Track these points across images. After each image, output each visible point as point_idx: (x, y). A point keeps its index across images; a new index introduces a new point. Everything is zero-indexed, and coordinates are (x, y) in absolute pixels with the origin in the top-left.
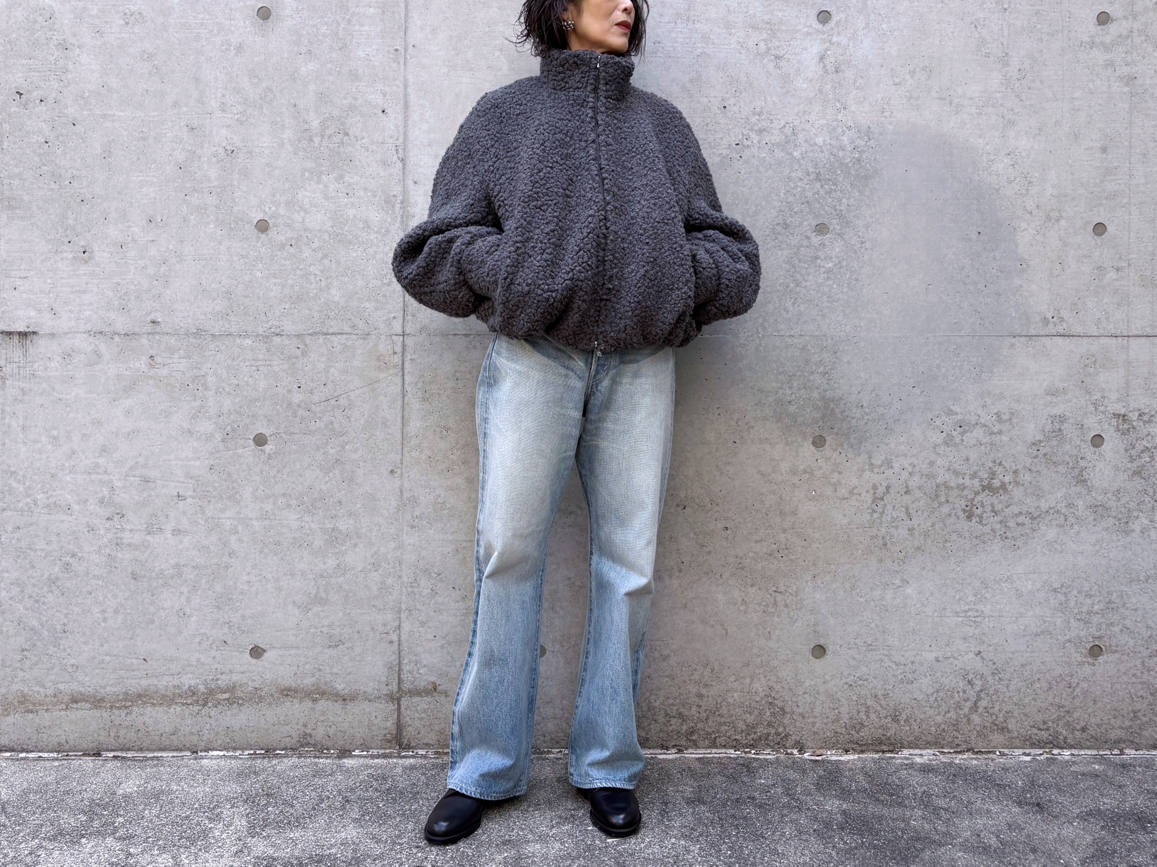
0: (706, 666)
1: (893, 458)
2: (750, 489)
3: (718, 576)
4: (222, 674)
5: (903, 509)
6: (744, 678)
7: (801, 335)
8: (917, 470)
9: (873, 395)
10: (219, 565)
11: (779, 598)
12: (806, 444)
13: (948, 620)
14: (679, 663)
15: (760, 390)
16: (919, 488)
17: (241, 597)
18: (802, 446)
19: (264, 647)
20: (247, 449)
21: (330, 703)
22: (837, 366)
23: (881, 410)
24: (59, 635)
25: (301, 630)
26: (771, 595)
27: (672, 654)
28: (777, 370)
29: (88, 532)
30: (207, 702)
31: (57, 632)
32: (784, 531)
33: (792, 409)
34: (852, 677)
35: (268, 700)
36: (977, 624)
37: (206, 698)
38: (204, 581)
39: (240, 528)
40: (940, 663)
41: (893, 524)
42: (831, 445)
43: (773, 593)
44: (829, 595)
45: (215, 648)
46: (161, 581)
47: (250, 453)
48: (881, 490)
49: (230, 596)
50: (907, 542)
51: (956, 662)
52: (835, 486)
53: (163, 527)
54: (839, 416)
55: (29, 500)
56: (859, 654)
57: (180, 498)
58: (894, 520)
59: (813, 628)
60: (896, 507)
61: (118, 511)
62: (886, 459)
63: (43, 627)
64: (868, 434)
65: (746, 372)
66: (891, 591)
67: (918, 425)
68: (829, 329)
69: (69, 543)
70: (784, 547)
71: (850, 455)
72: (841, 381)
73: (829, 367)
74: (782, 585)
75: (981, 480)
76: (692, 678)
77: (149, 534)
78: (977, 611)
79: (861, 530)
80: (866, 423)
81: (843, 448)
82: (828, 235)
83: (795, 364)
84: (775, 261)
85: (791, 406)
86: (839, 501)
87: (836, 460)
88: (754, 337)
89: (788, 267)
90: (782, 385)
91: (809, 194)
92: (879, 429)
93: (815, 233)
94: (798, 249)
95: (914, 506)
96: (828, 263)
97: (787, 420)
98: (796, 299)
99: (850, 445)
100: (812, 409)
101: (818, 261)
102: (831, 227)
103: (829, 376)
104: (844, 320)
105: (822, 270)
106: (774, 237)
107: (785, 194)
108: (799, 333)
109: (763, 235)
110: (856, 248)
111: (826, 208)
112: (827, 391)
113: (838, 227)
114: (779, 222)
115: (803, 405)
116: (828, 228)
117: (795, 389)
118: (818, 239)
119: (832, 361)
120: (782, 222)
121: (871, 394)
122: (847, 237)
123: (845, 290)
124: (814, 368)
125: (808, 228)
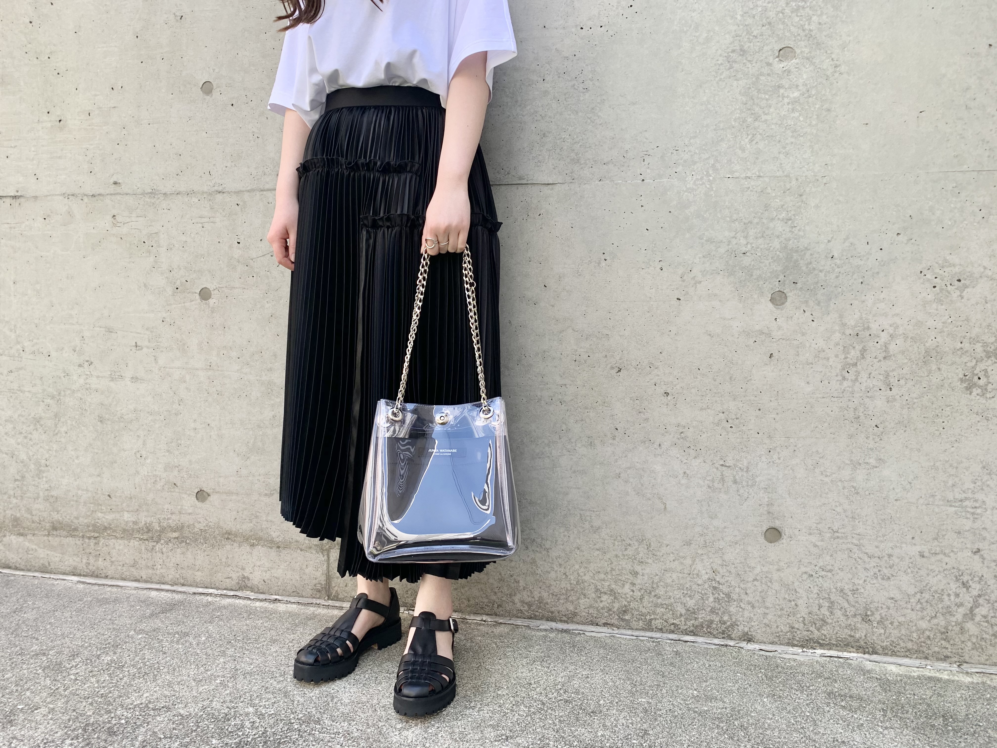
0: (641, 542)
1: (870, 317)
3: (656, 446)
4: (172, 514)
5: (881, 377)
6: (684, 558)
7: (759, 176)
8: (901, 332)
9: (847, 244)
10: (169, 411)
11: (727, 473)
12: (763, 300)
13: (937, 510)
14: (611, 536)
15: (710, 240)
16: (903, 352)
17: (188, 443)
18: (758, 303)
19: (209, 491)
20: (194, 303)
21: (265, 549)
22: (803, 211)
23: (855, 261)
24: (42, 468)
25: (241, 477)
26: (717, 469)
27: (605, 525)
28: (731, 217)
29: (64, 377)
30: (160, 539)
31: (41, 466)
32: (735, 399)
33: (747, 261)
34: (813, 567)
35: (211, 542)
36: (975, 517)
37: (159, 535)
38: (157, 426)
39: (188, 377)
40: (924, 560)
41: (869, 394)
42: (793, 302)
43: (720, 467)
44: (786, 472)
45: (167, 489)
46: (122, 425)
47: (196, 306)
48: (854, 354)
49: (179, 441)
50: (885, 415)
51: (946, 559)
52: (798, 349)
53: (123, 375)
54: (804, 268)
55: (19, 347)
56: (822, 540)
57: (138, 348)
58: (870, 388)
59: (766, 509)
60: (872, 374)
61: (87, 359)
62: (861, 319)
63: (30, 460)
64: (840, 290)
65: (695, 221)
66: (864, 471)
67: (903, 279)
68: (793, 168)
69: (49, 387)
70: (734, 417)
71: (817, 314)
72: (807, 228)
73: (793, 213)
74: (731, 458)
75: (985, 345)
76: (625, 553)
77: (112, 380)
78: (976, 501)
79: (827, 400)
80: (837, 277)
81: (808, 306)
82: (794, 60)
83: (751, 209)
84: (730, 94)
85: (746, 257)
86: (801, 366)
87: (798, 319)
88: (704, 180)
89: (744, 99)
90: (736, 234)
91: (772, 14)
92: (853, 283)
93: (777, 59)
94: (757, 78)
95: (895, 373)
96: (793, 93)
97: (741, 274)
98: (754, 135)
99: (817, 302)
100: (771, 260)
101: (782, 91)
102: (798, 51)
103: (792, 223)
104: (812, 157)
105: (786, 100)
106: (729, 66)
107: (742, 16)
108: (757, 173)
109: (715, 64)
110: (829, 73)
111: (792, 28)
112: (790, 240)
113: (807, 50)
114: (735, 48)
115: (760, 256)
116: (795, 52)
117: (751, 238)
118: (783, 66)
119: (797, 204)
120: (738, 48)
121: (844, 243)
122: (817, 61)
123: (814, 122)
124: (775, 214)
125: (770, 53)
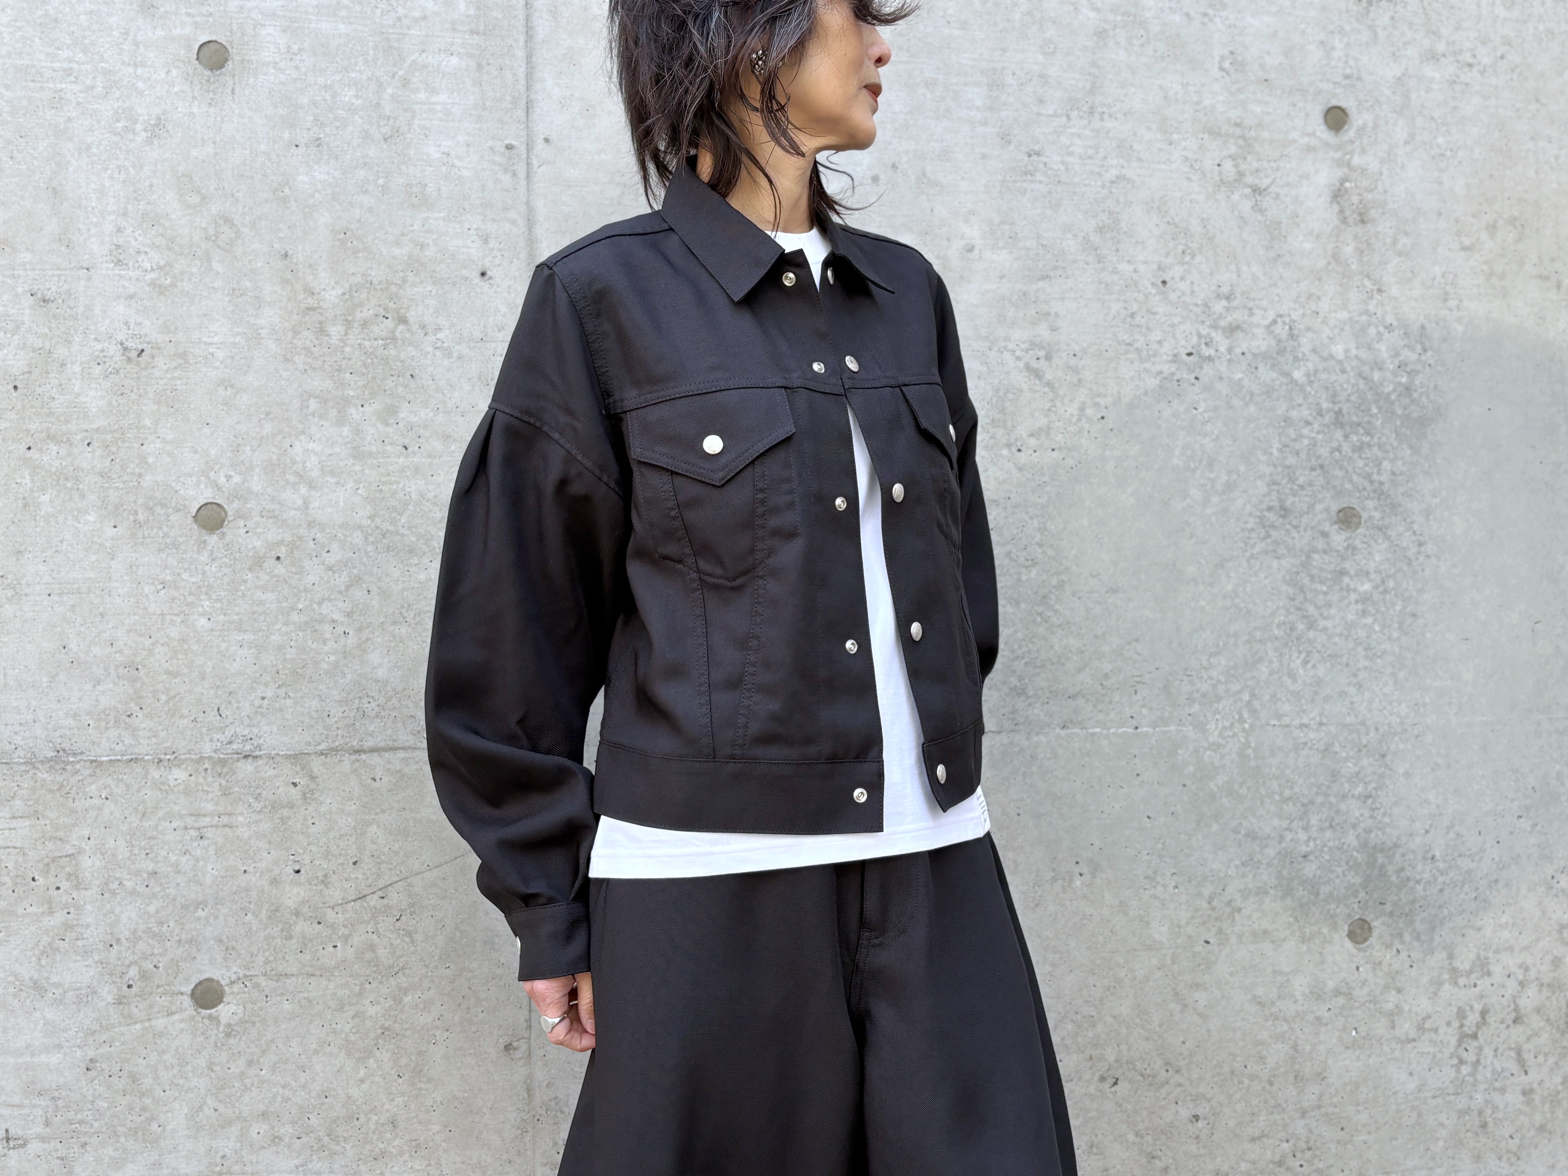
1: (1490, 955)
2: (1238, 1035)
5: (1513, 1054)
7: (1321, 724)
8: (1533, 977)
9: (1452, 835)
12: (1336, 937)
15: (1251, 835)
16: (1538, 1010)
18: (1330, 942)
20: (176, 1017)
22: (1388, 782)
23: (1465, 864)
28: (1281, 794)
32: (1304, 1114)
33: (1310, 869)
41: (1497, 1085)
42: (1381, 937)
47: (182, 1025)
48: (1473, 1018)
50: (1522, 1117)
52: (1392, 1017)
54: (1394, 878)
57: (12, 1143)
58: (1497, 1074)
60: (1500, 1052)
62: (1478, 958)
64: (1446, 911)
65: (1225, 801)
67: (1530, 890)
68: (1370, 711)
70: (1304, 1146)
71: (1415, 955)
72: (1396, 811)
73: (1373, 785)
79: (1440, 1101)
80: (1441, 891)
81: (1403, 942)
82: (1360, 530)
83: (1312, 780)
84: (1267, 581)
85: (1308, 864)
86: (1399, 1046)
87: (1390, 965)
88: (1236, 730)
89: (1291, 591)
90: (1290, 823)
91: (1324, 451)
92: (1464, 900)
93: (1336, 526)
94: (1308, 557)
95: (1530, 1046)
96: (1362, 584)
97: (1301, 893)
98: (1309, 653)
99: (1415, 934)
100: (1345, 867)
101: (1346, 580)
102: (1364, 515)
103: (1374, 802)
104: (1396, 693)
105: (1353, 596)
106: (1263, 533)
107: (1280, 450)
108: (1318, 719)
109: (1243, 530)
110: (1411, 553)
111: (1355, 478)
112: (1371, 831)
113: (1377, 515)
114: (1272, 504)
115: (1328, 861)
116: (1360, 517)
117: (1314, 829)
118: (1343, 538)
119: (1379, 771)
120: (1276, 503)
121: (1447, 833)
122: (1394, 534)
123: (1395, 634)
124: (1347, 786)
125: (1324, 515)
